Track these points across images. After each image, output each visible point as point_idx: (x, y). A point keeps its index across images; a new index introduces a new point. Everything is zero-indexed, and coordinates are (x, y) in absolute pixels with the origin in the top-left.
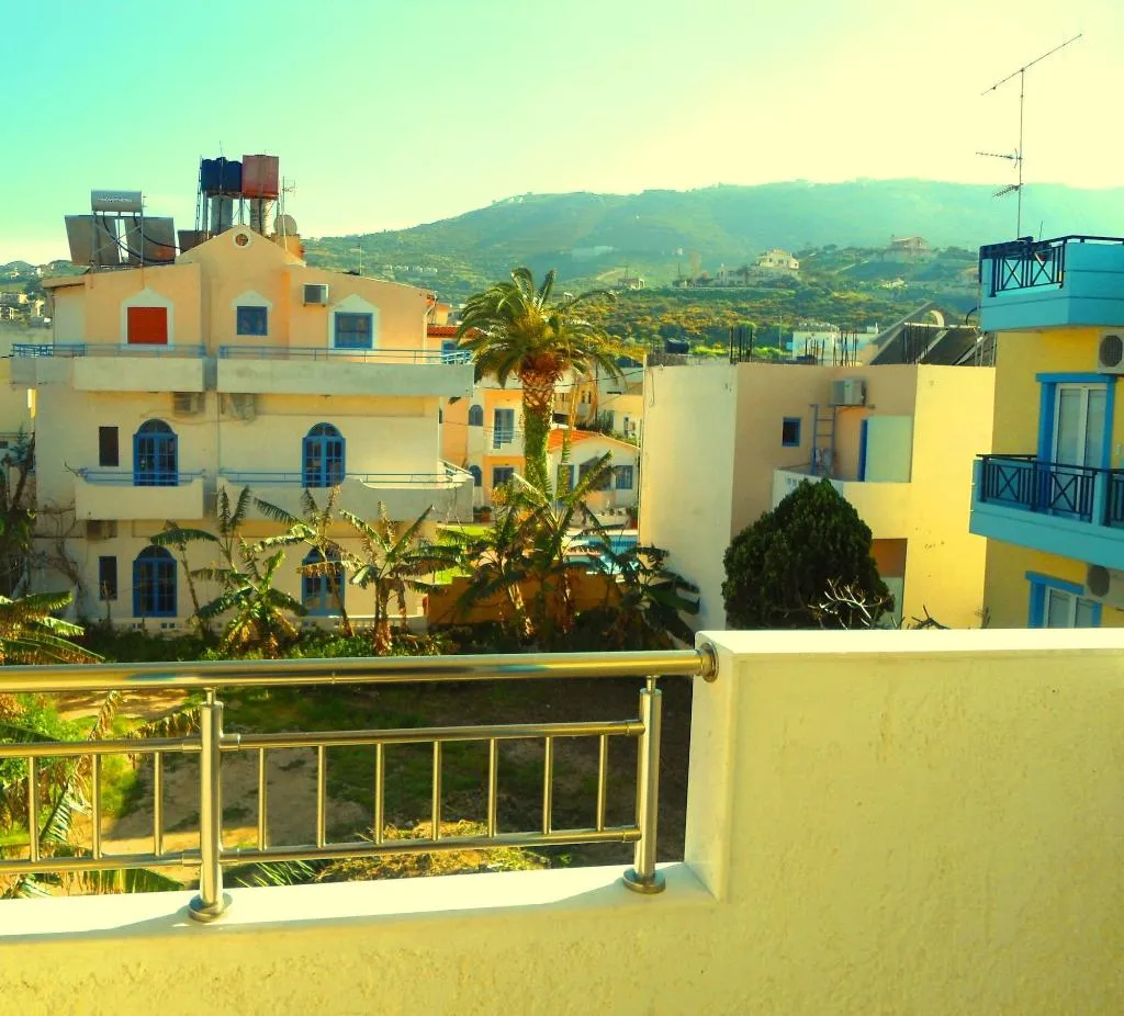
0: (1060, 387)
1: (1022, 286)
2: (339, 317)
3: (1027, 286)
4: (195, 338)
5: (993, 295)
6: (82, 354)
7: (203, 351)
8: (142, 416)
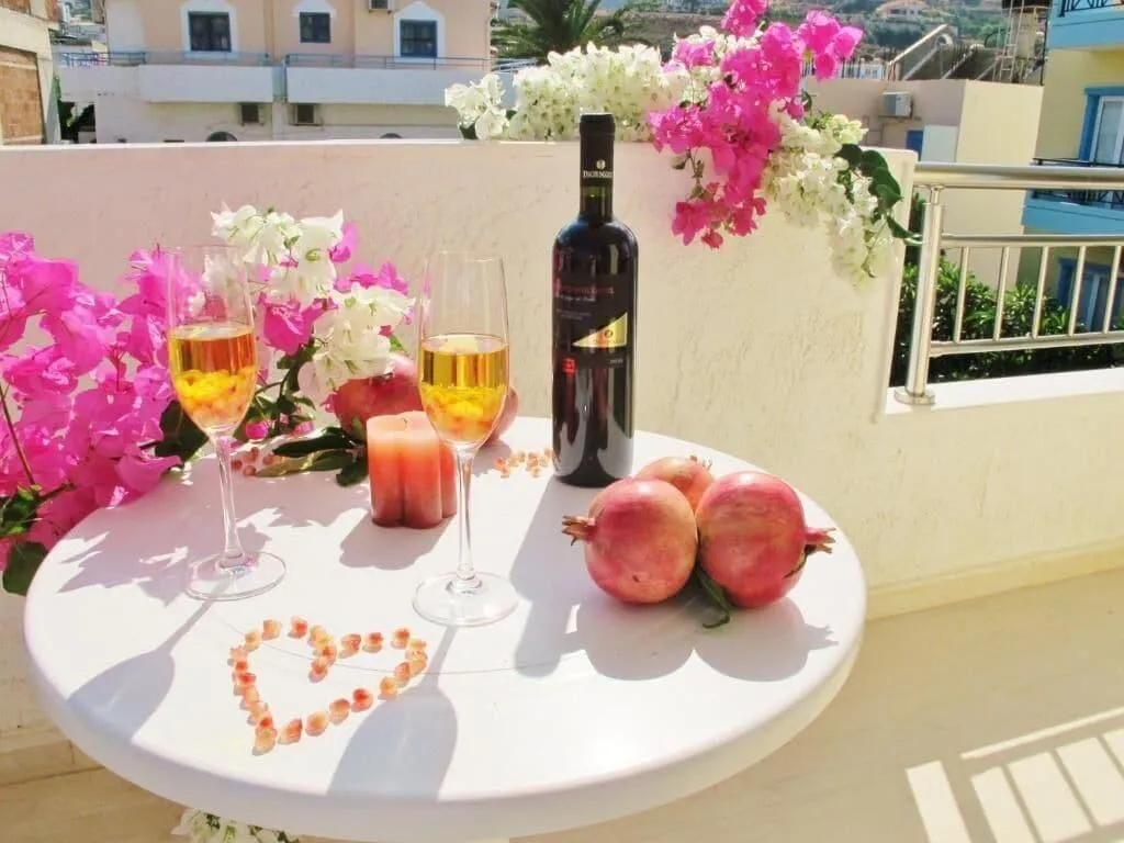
0: (1103, 100)
1: (1092, 7)
2: (405, 25)
3: (1097, 7)
4: (259, 47)
5: (1062, 15)
6: (144, 62)
7: (267, 60)
8: (209, 128)
